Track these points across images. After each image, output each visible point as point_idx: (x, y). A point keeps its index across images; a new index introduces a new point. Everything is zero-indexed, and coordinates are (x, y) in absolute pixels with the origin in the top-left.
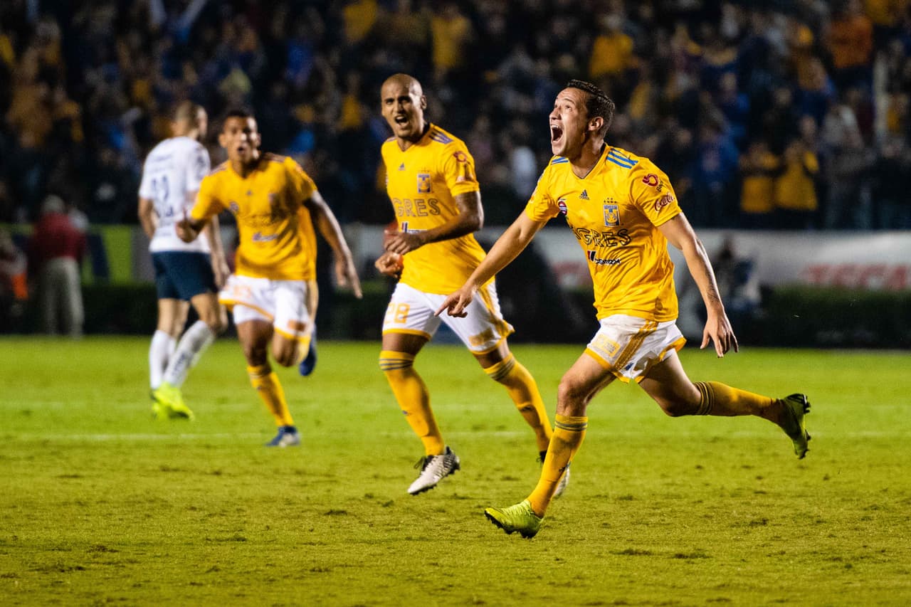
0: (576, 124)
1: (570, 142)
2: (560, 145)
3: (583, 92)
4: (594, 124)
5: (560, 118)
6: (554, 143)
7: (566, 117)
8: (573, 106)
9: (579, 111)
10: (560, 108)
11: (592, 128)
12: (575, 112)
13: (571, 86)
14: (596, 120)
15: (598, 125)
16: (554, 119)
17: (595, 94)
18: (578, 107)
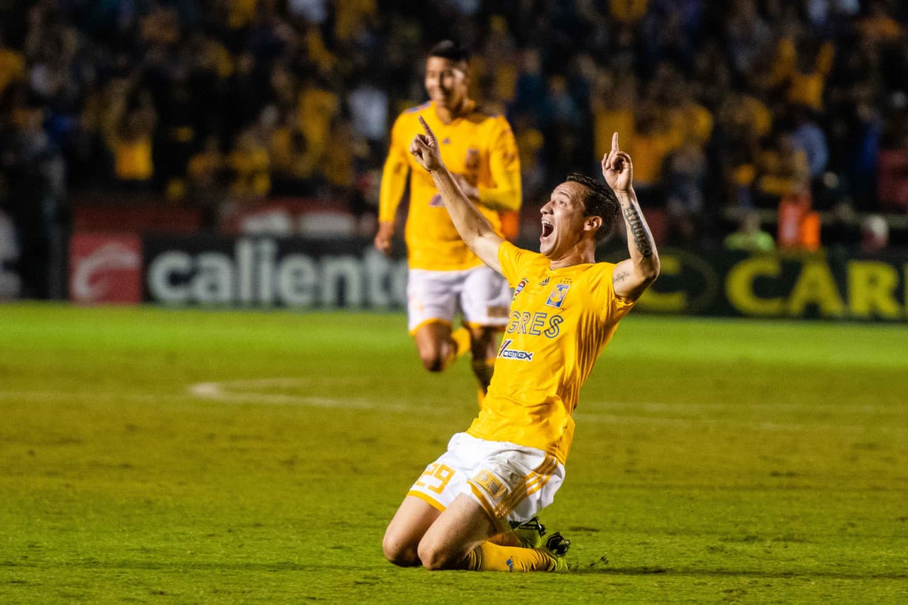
0: (569, 220)
1: (560, 240)
2: (548, 241)
3: (582, 186)
4: (591, 224)
5: (552, 213)
6: (543, 239)
7: (558, 213)
8: (567, 200)
9: (574, 207)
10: (554, 203)
11: (587, 228)
12: (570, 208)
13: (571, 180)
14: (594, 220)
15: (595, 224)
16: (546, 213)
17: (596, 190)
18: (574, 202)
